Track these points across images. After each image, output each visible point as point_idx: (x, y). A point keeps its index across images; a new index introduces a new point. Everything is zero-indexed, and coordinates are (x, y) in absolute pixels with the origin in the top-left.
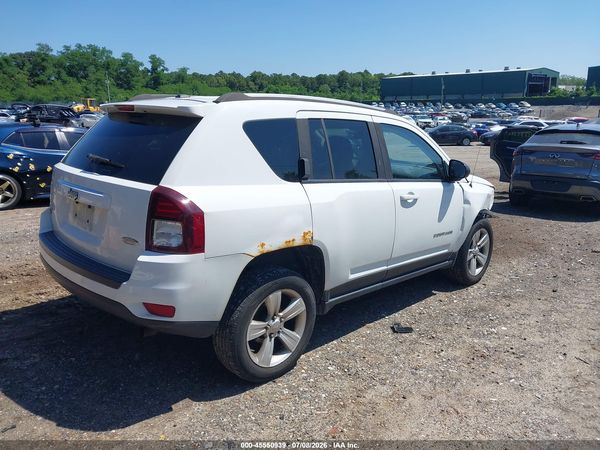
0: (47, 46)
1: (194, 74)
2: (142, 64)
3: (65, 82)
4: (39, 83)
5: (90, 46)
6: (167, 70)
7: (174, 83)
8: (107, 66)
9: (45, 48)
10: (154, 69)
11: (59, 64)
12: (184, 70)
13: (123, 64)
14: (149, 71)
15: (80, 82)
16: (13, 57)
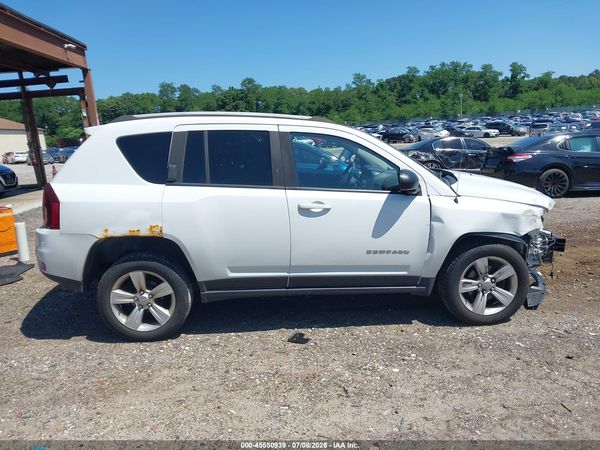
0: (415, 68)
1: (561, 78)
2: (501, 74)
3: (426, 99)
4: (405, 102)
5: (453, 63)
6: (528, 76)
7: (536, 89)
8: (465, 81)
9: (413, 70)
10: (514, 77)
11: (423, 84)
12: (548, 74)
13: (481, 76)
14: (508, 80)
15: (439, 97)
16: (388, 81)
